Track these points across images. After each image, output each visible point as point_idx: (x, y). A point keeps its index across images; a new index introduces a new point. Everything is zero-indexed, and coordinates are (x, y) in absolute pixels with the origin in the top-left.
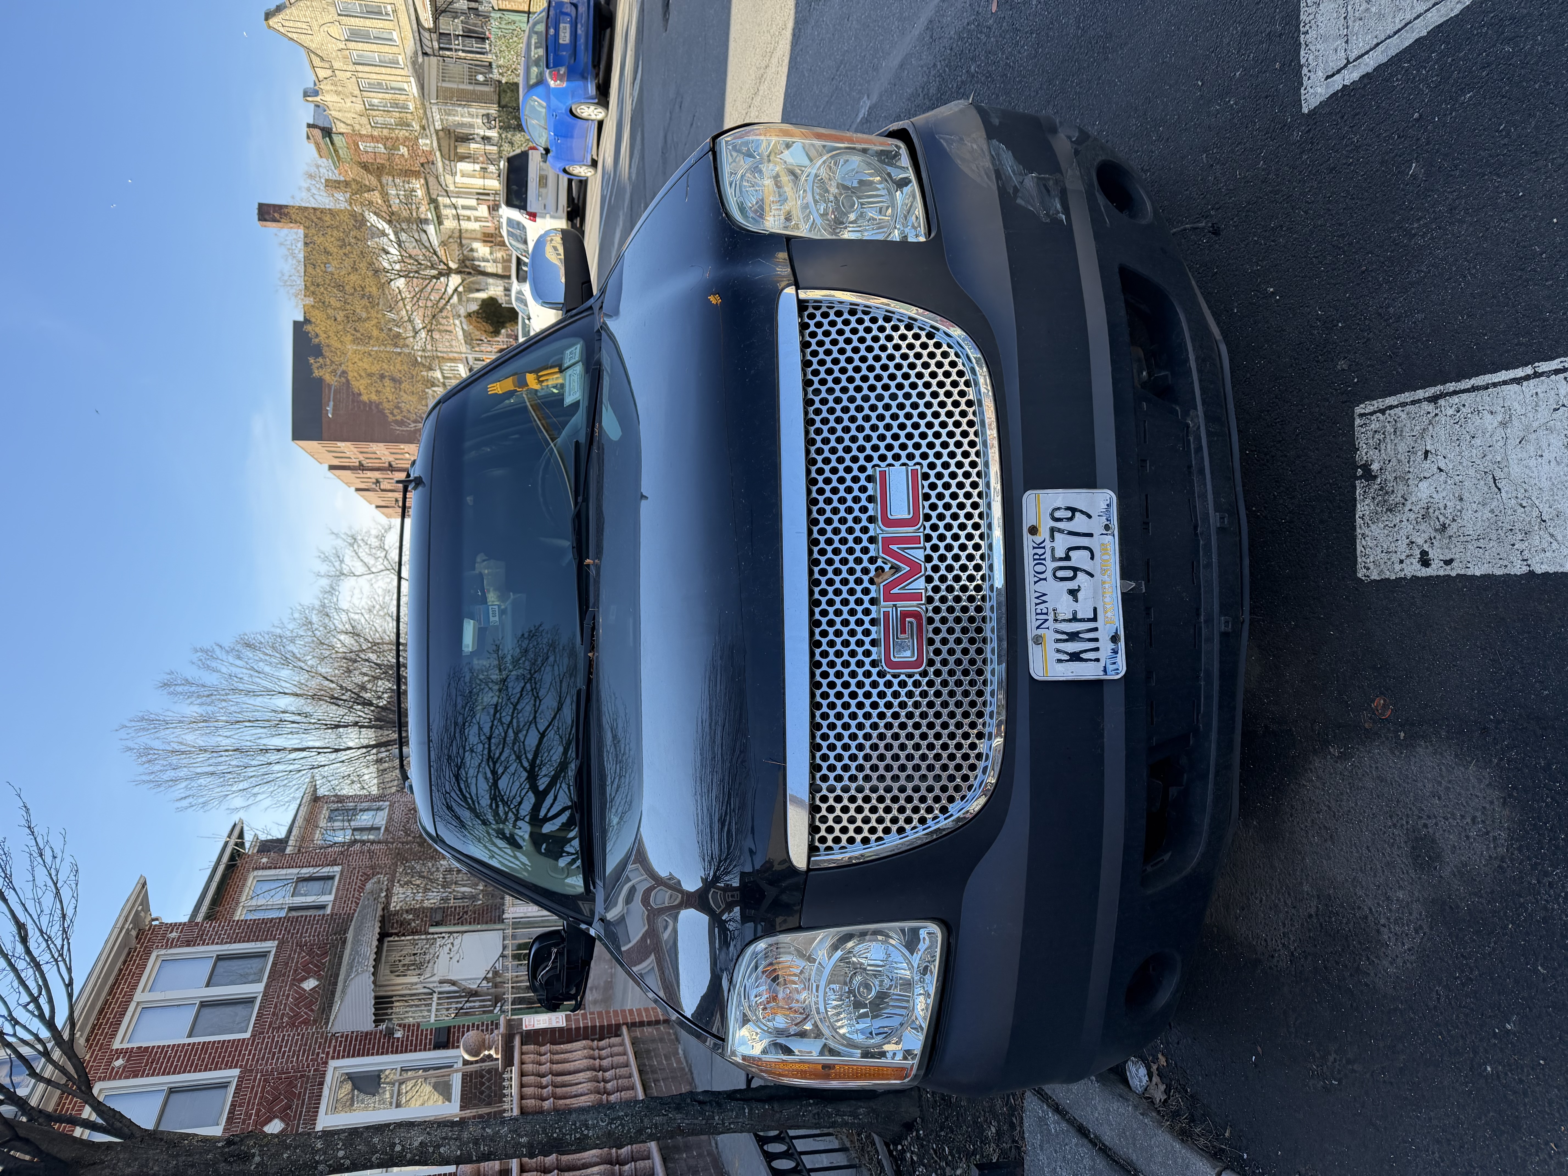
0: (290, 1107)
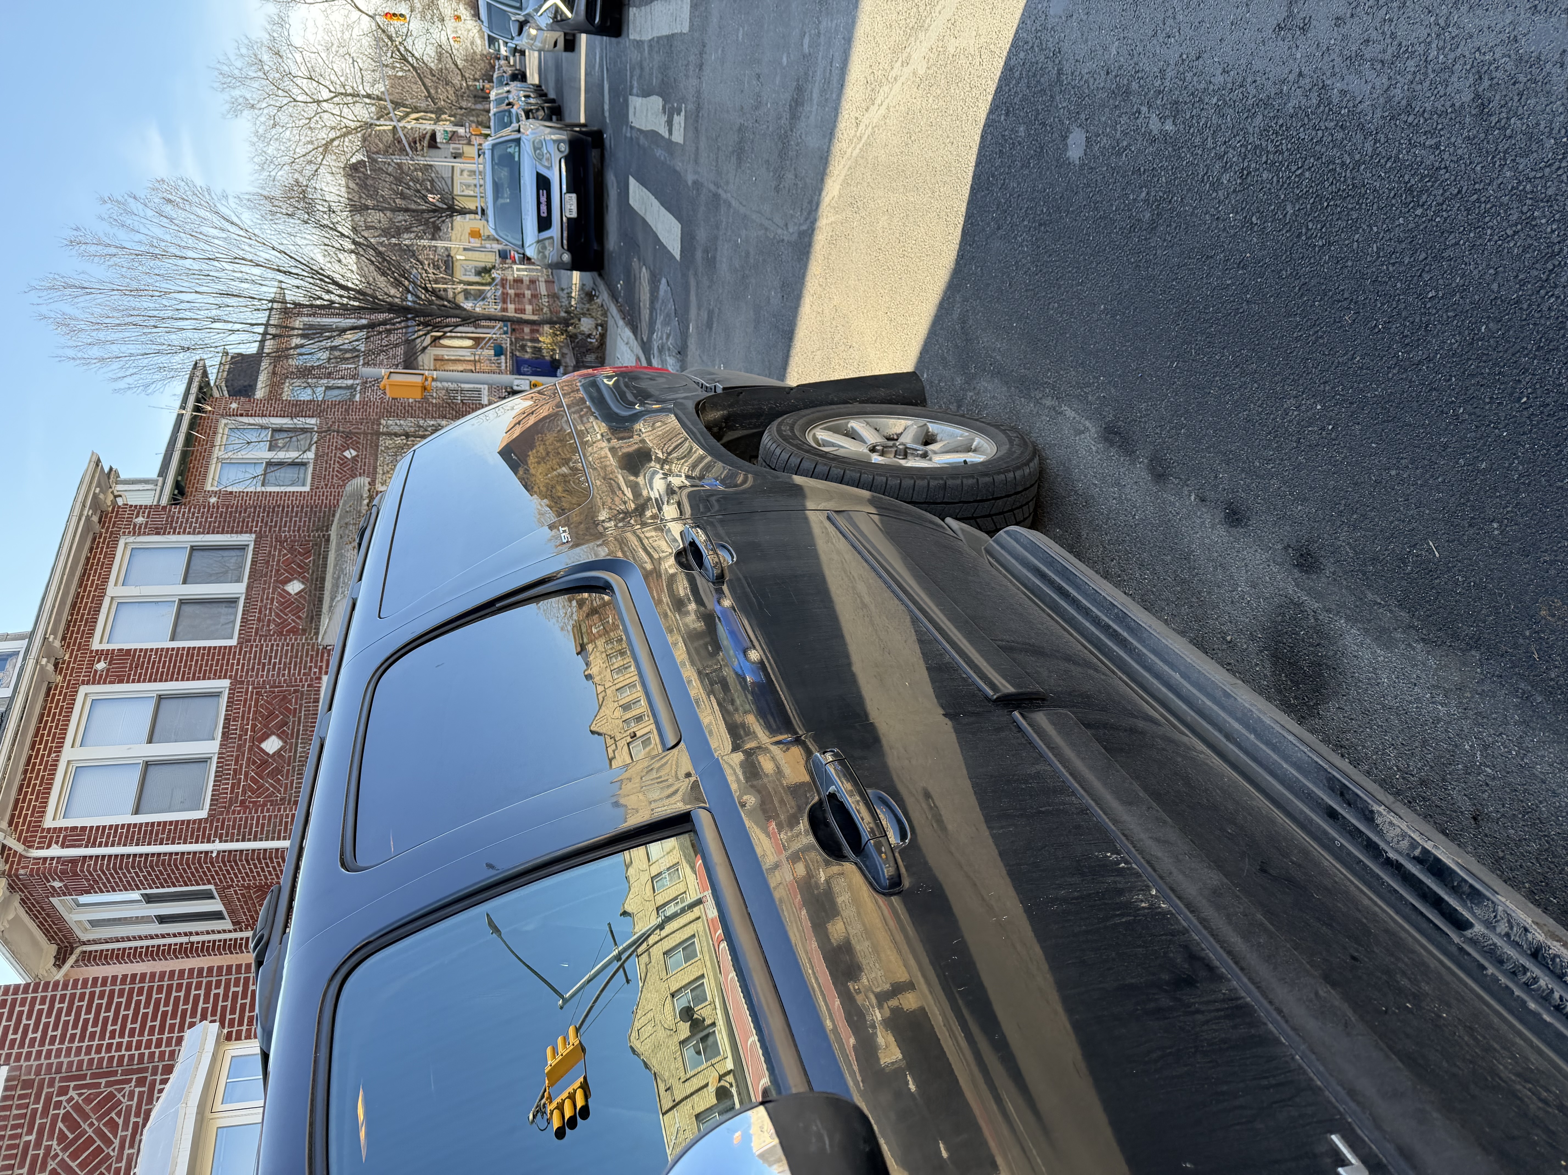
0: (286, 724)
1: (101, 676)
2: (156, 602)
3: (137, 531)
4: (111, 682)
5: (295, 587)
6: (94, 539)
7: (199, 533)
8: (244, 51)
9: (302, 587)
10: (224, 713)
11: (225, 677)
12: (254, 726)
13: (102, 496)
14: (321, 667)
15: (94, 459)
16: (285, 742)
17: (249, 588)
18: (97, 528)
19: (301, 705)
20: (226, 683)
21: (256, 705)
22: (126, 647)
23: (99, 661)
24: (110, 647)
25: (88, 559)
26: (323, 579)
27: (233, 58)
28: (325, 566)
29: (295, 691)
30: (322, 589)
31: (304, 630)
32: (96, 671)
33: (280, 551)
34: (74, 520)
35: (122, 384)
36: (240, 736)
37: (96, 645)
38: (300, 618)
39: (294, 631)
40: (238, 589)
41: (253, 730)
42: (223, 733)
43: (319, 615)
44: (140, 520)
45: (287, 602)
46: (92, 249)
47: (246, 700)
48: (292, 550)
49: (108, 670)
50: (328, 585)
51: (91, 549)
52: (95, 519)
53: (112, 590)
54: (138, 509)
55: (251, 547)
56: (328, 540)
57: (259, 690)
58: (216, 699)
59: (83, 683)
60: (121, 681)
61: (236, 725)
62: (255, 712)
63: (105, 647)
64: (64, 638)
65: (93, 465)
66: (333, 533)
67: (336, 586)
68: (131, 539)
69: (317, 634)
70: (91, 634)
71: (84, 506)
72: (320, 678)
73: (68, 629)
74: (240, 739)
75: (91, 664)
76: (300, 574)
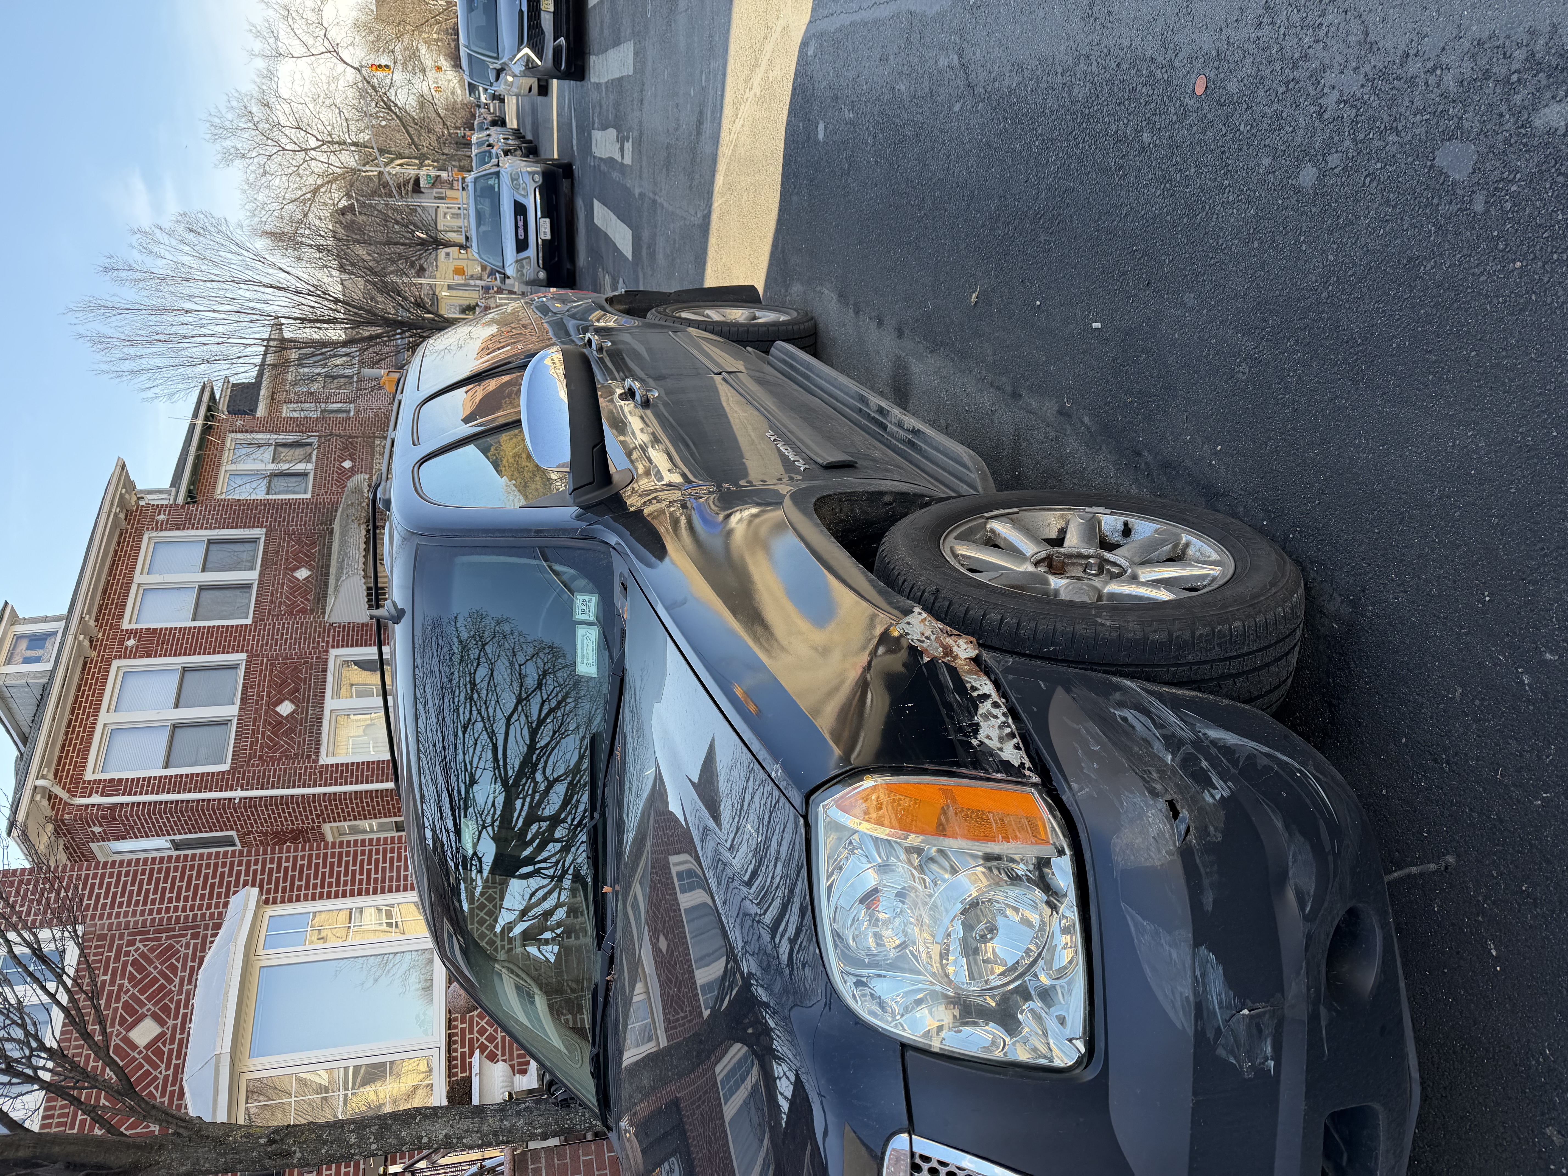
0: (297, 690)
1: (131, 651)
2: (179, 588)
3: (160, 527)
4: (140, 657)
5: (302, 574)
6: (121, 534)
7: (215, 528)
8: (234, 103)
9: (309, 573)
10: (242, 681)
11: (242, 651)
12: (269, 693)
13: (127, 496)
14: (328, 642)
15: (120, 463)
16: (297, 706)
17: (261, 574)
18: (124, 524)
19: (311, 675)
20: (243, 656)
21: (270, 675)
22: (153, 626)
23: (129, 639)
24: (139, 626)
25: (116, 551)
26: (328, 566)
27: (224, 111)
28: (329, 555)
29: (306, 663)
30: (327, 574)
31: (312, 610)
32: (127, 648)
33: (288, 542)
34: (104, 516)
35: (150, 394)
36: (257, 701)
37: (125, 625)
38: (308, 600)
39: (303, 611)
40: (252, 576)
41: (268, 696)
42: (242, 699)
43: (325, 597)
44: (162, 517)
45: (296, 587)
46: (124, 274)
47: (261, 671)
48: (299, 541)
49: (137, 647)
50: (333, 570)
51: (119, 543)
52: (122, 516)
53: (138, 578)
54: (160, 508)
55: (263, 540)
56: (331, 533)
57: (272, 661)
58: (233, 671)
59: (115, 657)
60: (149, 656)
61: (253, 692)
62: (270, 681)
63: (134, 626)
64: (97, 620)
65: (119, 469)
66: (336, 526)
67: (340, 568)
68: (154, 534)
69: (324, 613)
70: (121, 615)
71: (112, 504)
72: (327, 651)
73: (100, 611)
74: (257, 704)
75: (122, 641)
76: (307, 562)
